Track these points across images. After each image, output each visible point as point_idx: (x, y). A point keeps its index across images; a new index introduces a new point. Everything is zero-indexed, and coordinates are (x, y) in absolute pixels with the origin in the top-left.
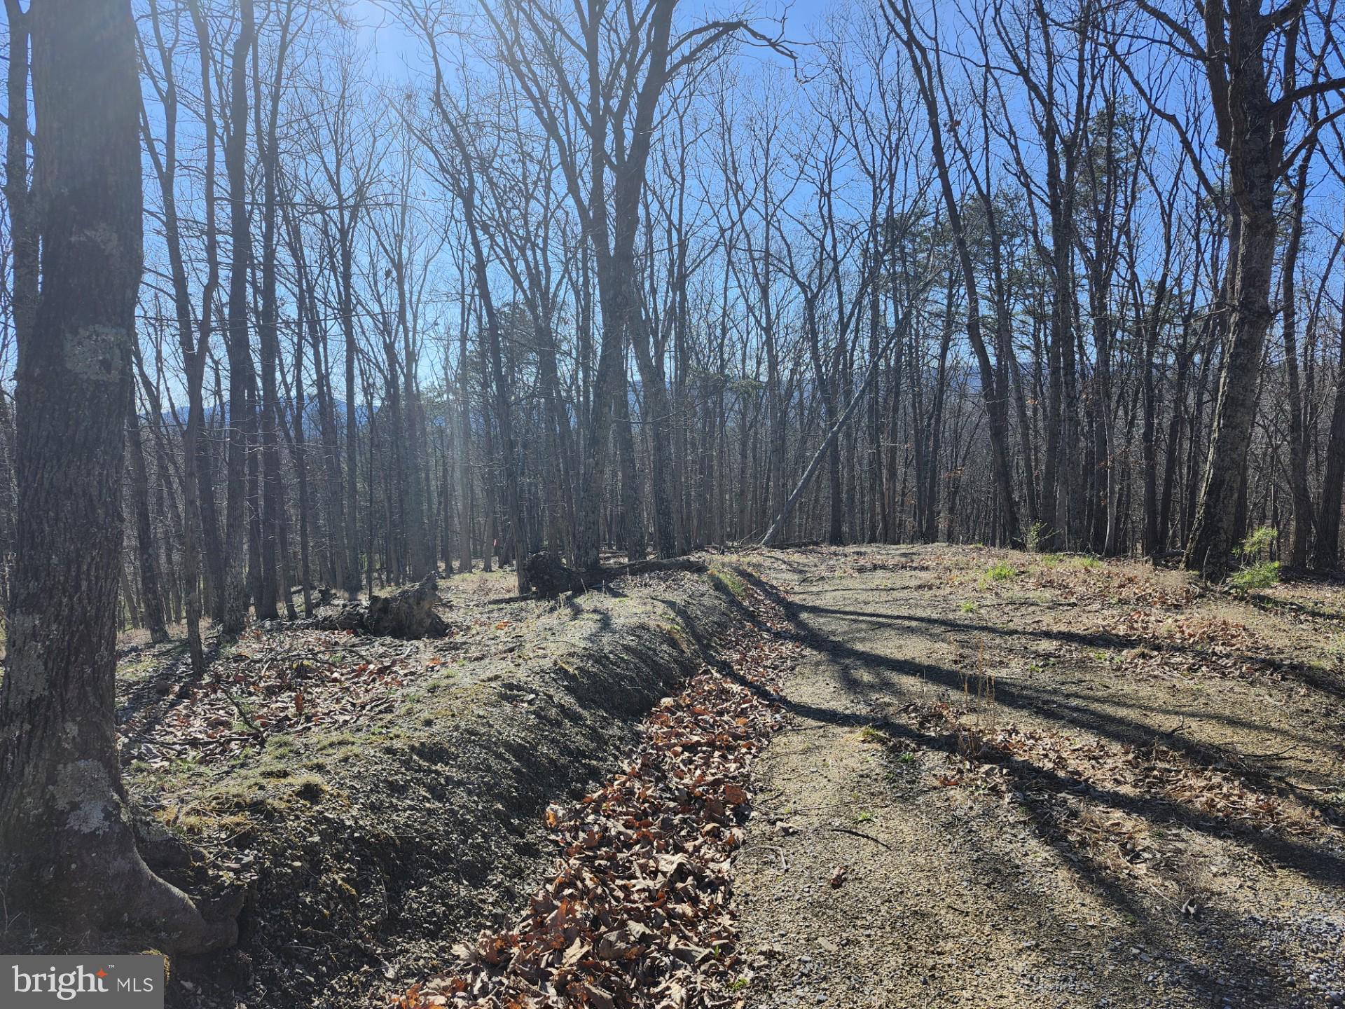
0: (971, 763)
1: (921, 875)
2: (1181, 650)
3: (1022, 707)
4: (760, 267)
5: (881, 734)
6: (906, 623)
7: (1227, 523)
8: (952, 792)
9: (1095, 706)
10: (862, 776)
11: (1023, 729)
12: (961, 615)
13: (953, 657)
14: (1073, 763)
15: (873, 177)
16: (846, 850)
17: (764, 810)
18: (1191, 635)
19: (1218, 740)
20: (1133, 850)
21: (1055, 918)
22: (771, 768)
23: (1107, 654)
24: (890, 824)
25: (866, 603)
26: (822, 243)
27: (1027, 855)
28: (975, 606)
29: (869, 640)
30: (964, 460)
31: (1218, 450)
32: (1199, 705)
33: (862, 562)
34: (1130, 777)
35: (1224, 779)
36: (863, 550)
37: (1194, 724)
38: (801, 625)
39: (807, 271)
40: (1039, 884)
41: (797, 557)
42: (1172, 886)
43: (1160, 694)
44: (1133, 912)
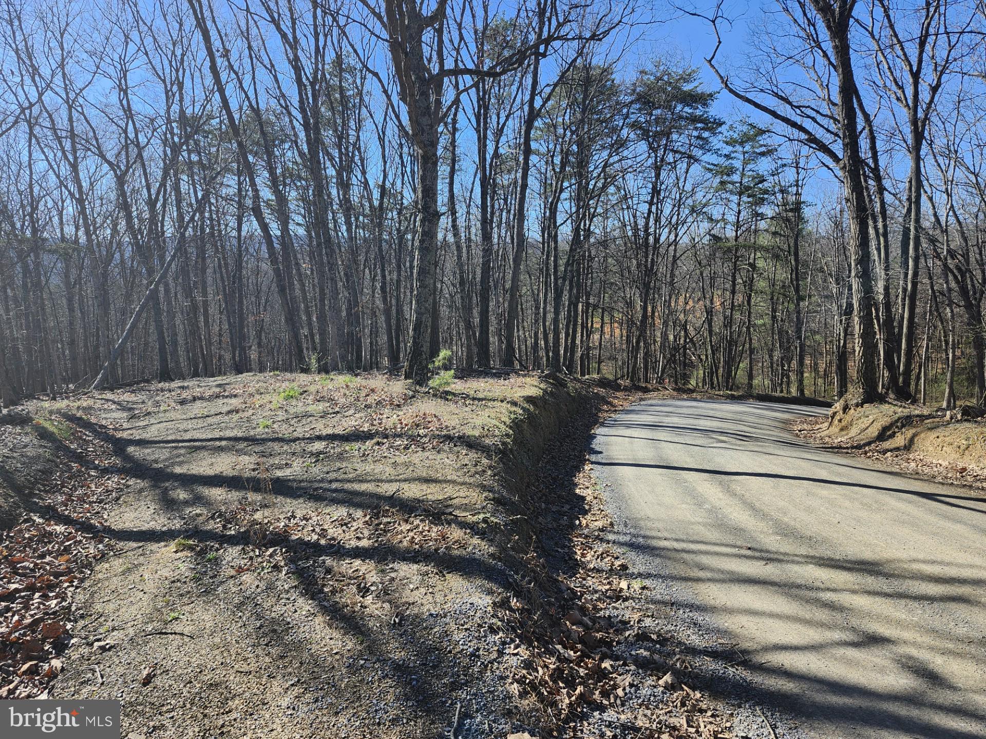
0: (260, 549)
1: (217, 652)
2: (400, 436)
3: (299, 497)
4: (68, 145)
5: (191, 542)
6: (218, 443)
7: (426, 348)
8: (244, 578)
9: (348, 486)
10: (173, 582)
11: (299, 514)
12: (260, 432)
13: (252, 466)
14: (331, 532)
15: (164, 81)
16: (157, 650)
17: (83, 634)
18: (406, 425)
19: (418, 495)
20: (365, 587)
21: (312, 655)
22: (92, 595)
23: (356, 445)
24: (194, 617)
25: (186, 431)
26: (125, 131)
27: (296, 611)
28: (269, 423)
29: (186, 462)
30: (265, 307)
31: (417, 302)
32: (409, 474)
33: (184, 395)
34: (366, 533)
35: (421, 521)
36: (186, 385)
37: (405, 486)
38: (128, 458)
39: (115, 151)
40: (302, 632)
41: (126, 397)
42: (387, 606)
43: (387, 469)
44: (362, 633)
